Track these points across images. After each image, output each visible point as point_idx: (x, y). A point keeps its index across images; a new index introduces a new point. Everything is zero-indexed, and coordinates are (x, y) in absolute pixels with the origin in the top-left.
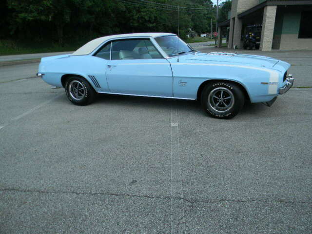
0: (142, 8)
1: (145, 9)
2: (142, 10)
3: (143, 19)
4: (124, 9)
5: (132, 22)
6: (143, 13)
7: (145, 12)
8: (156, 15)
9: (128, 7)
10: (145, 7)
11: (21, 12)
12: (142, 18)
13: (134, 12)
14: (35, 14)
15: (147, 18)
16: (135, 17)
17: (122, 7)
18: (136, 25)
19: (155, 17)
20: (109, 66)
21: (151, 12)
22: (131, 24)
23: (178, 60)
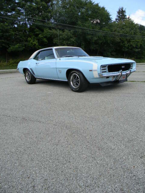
0: (131, 40)
1: (134, 40)
2: (132, 41)
3: (132, 47)
4: (119, 41)
5: (124, 49)
6: (131, 43)
7: (134, 42)
8: (141, 44)
9: (122, 39)
10: (133, 39)
12: (131, 45)
13: (126, 42)
15: (134, 46)
16: (126, 45)
17: (118, 39)
18: (127, 50)
19: (141, 45)
20: (36, 63)
21: (138, 42)
22: (123, 50)
23: (60, 60)
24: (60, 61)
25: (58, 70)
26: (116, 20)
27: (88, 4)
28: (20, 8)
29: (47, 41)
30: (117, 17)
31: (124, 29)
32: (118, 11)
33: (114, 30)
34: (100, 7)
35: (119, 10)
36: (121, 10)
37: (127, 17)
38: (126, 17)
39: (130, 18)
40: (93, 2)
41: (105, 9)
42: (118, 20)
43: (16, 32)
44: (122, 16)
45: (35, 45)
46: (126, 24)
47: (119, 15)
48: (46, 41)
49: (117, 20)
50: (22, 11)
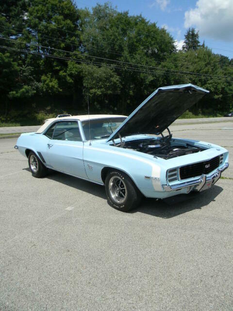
6: (209, 86)
7: (212, 83)
8: (223, 86)
11: (92, 88)
14: (103, 89)
19: (223, 88)
21: (218, 84)
23: (90, 144)
24: (90, 148)
25: (86, 164)
26: (183, 48)
27: (139, 23)
28: (31, 28)
29: (73, 81)
30: (185, 44)
31: (196, 63)
32: (186, 34)
33: (180, 64)
34: (158, 29)
35: (189, 33)
36: (191, 33)
37: (201, 44)
38: (199, 44)
39: (205, 46)
40: (147, 21)
41: (167, 32)
42: (187, 48)
43: (22, 67)
44: (192, 42)
45: (53, 87)
46: (200, 56)
47: (187, 41)
48: (71, 81)
49: (185, 49)
50: (33, 34)
